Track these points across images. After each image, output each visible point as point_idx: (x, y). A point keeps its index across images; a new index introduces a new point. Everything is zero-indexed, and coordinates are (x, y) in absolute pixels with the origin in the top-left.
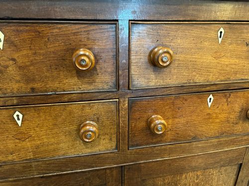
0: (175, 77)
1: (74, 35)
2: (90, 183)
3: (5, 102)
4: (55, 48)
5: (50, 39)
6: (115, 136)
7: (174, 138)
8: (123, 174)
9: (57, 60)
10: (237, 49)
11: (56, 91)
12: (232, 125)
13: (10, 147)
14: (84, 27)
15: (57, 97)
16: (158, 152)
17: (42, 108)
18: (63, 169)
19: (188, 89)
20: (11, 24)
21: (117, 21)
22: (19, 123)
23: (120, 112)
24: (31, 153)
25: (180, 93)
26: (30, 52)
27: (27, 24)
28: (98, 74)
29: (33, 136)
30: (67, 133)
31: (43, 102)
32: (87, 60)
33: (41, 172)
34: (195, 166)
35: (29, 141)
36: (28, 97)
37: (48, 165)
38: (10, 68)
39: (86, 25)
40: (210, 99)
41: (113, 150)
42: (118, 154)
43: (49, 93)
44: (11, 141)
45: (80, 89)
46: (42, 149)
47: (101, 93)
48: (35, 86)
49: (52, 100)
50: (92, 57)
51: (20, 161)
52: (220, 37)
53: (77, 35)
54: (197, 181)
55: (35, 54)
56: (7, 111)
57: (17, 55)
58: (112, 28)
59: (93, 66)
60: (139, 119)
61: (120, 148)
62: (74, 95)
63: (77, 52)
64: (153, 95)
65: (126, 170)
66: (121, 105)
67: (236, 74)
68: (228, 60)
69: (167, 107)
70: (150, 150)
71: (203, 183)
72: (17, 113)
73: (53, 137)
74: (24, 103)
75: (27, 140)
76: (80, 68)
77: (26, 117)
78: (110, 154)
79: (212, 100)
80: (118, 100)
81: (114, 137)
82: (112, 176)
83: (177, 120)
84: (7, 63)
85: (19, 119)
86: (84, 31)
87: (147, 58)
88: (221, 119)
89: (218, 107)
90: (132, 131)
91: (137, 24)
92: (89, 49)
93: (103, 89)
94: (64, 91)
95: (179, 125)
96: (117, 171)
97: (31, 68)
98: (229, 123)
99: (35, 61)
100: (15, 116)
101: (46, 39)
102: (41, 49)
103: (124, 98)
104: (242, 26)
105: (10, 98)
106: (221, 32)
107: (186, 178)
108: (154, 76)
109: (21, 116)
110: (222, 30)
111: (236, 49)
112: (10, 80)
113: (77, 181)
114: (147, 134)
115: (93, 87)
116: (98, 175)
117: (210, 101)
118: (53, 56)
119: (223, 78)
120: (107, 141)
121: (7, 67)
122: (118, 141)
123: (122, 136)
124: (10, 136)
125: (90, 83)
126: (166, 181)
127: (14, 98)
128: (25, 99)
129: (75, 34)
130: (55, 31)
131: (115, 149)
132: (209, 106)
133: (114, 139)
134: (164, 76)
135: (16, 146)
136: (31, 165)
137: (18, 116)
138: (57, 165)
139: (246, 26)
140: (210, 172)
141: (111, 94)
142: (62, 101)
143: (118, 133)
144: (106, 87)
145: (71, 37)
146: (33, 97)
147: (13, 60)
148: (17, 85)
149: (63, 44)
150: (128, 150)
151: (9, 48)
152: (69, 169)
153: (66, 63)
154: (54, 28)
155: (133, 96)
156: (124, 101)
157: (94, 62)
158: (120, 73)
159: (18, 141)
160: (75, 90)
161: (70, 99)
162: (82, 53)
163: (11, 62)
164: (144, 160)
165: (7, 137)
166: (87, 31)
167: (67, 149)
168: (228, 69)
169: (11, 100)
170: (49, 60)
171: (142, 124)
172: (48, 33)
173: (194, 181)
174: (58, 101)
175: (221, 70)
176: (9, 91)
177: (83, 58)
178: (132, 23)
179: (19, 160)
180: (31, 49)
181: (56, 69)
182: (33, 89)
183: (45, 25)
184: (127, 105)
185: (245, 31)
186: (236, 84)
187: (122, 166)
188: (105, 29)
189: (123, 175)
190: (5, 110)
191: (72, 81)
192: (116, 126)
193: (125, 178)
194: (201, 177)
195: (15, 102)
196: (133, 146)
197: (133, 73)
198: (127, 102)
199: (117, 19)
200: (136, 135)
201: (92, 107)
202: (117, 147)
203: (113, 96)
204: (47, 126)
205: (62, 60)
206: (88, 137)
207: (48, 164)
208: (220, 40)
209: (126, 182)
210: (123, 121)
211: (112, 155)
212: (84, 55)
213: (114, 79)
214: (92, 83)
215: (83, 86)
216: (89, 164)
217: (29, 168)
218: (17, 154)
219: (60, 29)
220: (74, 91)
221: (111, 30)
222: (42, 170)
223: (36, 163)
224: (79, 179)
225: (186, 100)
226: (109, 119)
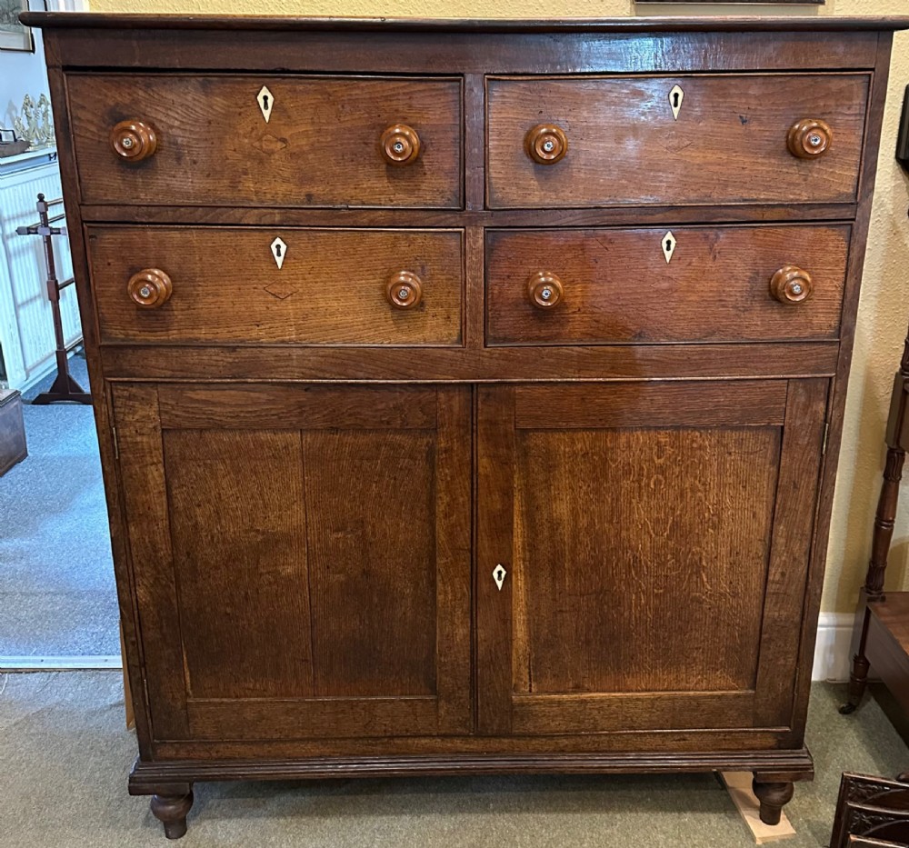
0: (581, 187)
1: (386, 101)
2: (403, 420)
3: (260, 219)
4: (354, 122)
5: (346, 106)
6: (457, 310)
7: (590, 330)
8: (475, 406)
9: (354, 143)
10: (719, 130)
11: (348, 202)
12: (733, 312)
13: (257, 309)
14: (404, 87)
15: (349, 216)
16: (552, 360)
17: (321, 234)
18: (350, 371)
19: (612, 215)
20: (286, 80)
21: (462, 75)
22: (279, 260)
23: (469, 256)
24: (293, 328)
25: (594, 223)
26: (310, 128)
27: (310, 81)
28: (425, 174)
29: (301, 290)
30: (363, 294)
31: (324, 223)
32: (406, 144)
33: (308, 372)
34: (648, 414)
35: (292, 301)
36: (300, 211)
37: (323, 360)
38: (277, 157)
39: (407, 83)
40: (669, 242)
41: (453, 343)
42: (463, 352)
43: (336, 207)
44: (261, 298)
45: (392, 201)
46: (314, 322)
47: (430, 213)
48: (314, 190)
49: (341, 221)
50: (415, 140)
51: (270, 343)
52: (676, 105)
53: (391, 101)
54: (661, 461)
55: (319, 131)
56: (261, 234)
57: (291, 132)
58: (453, 88)
59: (415, 155)
60: (509, 277)
61: (468, 340)
62: (380, 212)
63: (390, 129)
64: (535, 224)
65: (480, 398)
66: (470, 241)
67: (727, 186)
68: (701, 155)
69: (569, 256)
70: (533, 353)
71: (677, 470)
72: (278, 241)
73: (337, 299)
74: (292, 223)
75: (289, 298)
76: (392, 157)
77: (291, 250)
78: (445, 351)
79: (673, 246)
80: (462, 230)
81: (455, 313)
82: (450, 409)
83: (593, 287)
84: (272, 146)
85: (279, 254)
86: (404, 93)
87: (521, 144)
88: (703, 294)
89: (690, 264)
90: (494, 304)
91: (499, 80)
92: (411, 125)
93: (434, 205)
94: (364, 204)
95: (599, 299)
96: (462, 397)
97: (311, 156)
98: (723, 306)
99: (317, 145)
100: (273, 247)
101: (340, 106)
102: (329, 123)
103: (476, 226)
104: (725, 82)
105: (270, 211)
106: (676, 96)
107: (629, 447)
108: (536, 183)
109: (283, 248)
110: (677, 90)
111: (715, 129)
112: (274, 177)
113: (377, 410)
114: (528, 315)
115: (415, 200)
116: (420, 402)
117: (668, 249)
118: (349, 136)
119: (693, 196)
120: (441, 321)
121: (273, 152)
122: (463, 323)
123: (471, 311)
124: (260, 286)
125: (410, 192)
126: (579, 446)
127: (276, 211)
128: (294, 215)
129: (387, 98)
130: (354, 93)
131: (457, 343)
132: (668, 259)
133: (456, 319)
134: (558, 185)
135: (268, 308)
136: (290, 355)
137: (278, 247)
138: (339, 361)
139: (733, 82)
140: (693, 441)
141: (448, 216)
142: (358, 224)
143: (463, 305)
144: (440, 203)
145: (381, 104)
146: (309, 212)
147: (284, 140)
148: (285, 186)
149: (366, 115)
150: (485, 347)
151: (279, 120)
152: (361, 374)
153: (368, 149)
154: (355, 88)
155: (494, 225)
156: (476, 233)
157: (416, 148)
158: (467, 174)
159: (271, 298)
160: (382, 202)
161: (372, 221)
162: (397, 131)
163: (280, 145)
164: (521, 377)
165: (255, 288)
166: (408, 93)
167: (361, 327)
168: (703, 173)
169: (271, 213)
170: (342, 145)
171: (515, 291)
172: (342, 96)
173: (654, 462)
174: (351, 224)
175: (685, 176)
176: (269, 196)
177: (398, 139)
178: (489, 79)
179: (270, 340)
180: (313, 123)
181: (352, 161)
182: (309, 197)
183: (339, 82)
184: (481, 241)
185: (733, 91)
186: (729, 211)
187: (472, 384)
188: (441, 89)
189: (475, 412)
190: (257, 233)
191: (378, 185)
192: (459, 289)
193: (480, 418)
194: (669, 450)
195: (277, 218)
196: (496, 340)
197: (493, 175)
198: (482, 235)
199: (462, 72)
200: (502, 313)
201: (411, 242)
202: (461, 339)
203: (453, 220)
204: (328, 273)
205: (363, 145)
206: (402, 295)
207: (322, 357)
208: (676, 111)
209: (481, 428)
210: (475, 275)
211: (449, 352)
212: (401, 135)
213: (456, 185)
214: (414, 190)
215: (397, 195)
216: (403, 370)
217: (285, 361)
218: (267, 326)
219: (363, 88)
220: (380, 204)
221: (450, 91)
222: (311, 369)
223: (300, 352)
224: (380, 407)
225: (611, 242)
226: (445, 272)
